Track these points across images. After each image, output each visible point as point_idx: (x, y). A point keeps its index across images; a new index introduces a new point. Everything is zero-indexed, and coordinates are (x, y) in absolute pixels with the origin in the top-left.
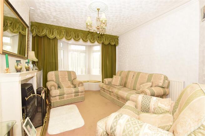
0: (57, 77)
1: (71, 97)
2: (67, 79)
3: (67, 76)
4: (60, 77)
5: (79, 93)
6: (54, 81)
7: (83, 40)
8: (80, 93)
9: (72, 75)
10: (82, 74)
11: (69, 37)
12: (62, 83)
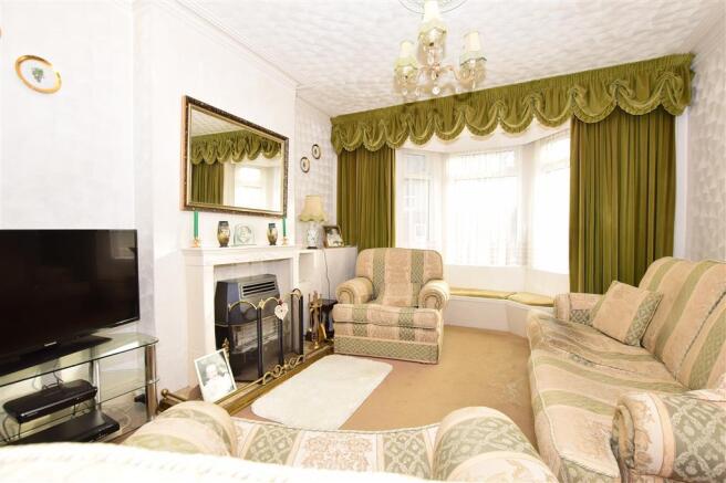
0: (379, 266)
1: (388, 338)
2: (408, 276)
3: (408, 267)
4: (387, 266)
5: (416, 331)
6: (367, 277)
7: (474, 131)
8: (418, 332)
9: (426, 265)
10: (492, 262)
11: (422, 133)
12: (388, 286)
